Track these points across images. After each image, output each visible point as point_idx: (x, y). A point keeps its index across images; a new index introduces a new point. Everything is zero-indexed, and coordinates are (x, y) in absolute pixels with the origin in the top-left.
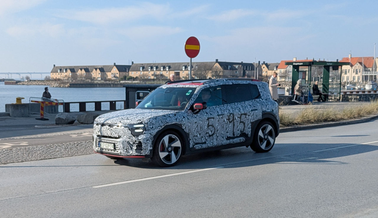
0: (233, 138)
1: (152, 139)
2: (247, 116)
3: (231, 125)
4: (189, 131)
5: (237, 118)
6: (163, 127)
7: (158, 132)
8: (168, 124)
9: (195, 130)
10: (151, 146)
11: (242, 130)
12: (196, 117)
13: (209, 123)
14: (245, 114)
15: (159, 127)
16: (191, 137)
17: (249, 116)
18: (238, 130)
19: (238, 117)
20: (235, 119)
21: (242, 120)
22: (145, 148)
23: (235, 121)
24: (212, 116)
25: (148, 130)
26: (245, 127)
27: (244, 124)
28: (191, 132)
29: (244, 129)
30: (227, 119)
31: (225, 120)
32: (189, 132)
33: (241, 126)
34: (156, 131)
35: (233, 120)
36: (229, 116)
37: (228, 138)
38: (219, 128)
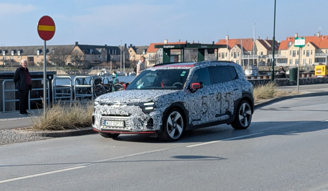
0: (220, 115)
1: (162, 116)
2: (231, 95)
3: (219, 103)
4: (189, 108)
5: (223, 97)
6: (170, 104)
7: (167, 109)
8: (174, 102)
9: (193, 108)
10: (161, 122)
11: (227, 108)
12: (193, 96)
13: (203, 101)
14: (229, 93)
15: (167, 105)
16: (190, 113)
17: (233, 95)
18: (224, 108)
21: (227, 99)
22: (156, 124)
24: (205, 95)
25: (158, 107)
26: (229, 105)
27: (229, 102)
31: (215, 99)
32: (189, 110)
33: (226, 105)
34: (165, 108)
35: (221, 99)
36: (218, 95)
37: (217, 116)
38: (210, 106)
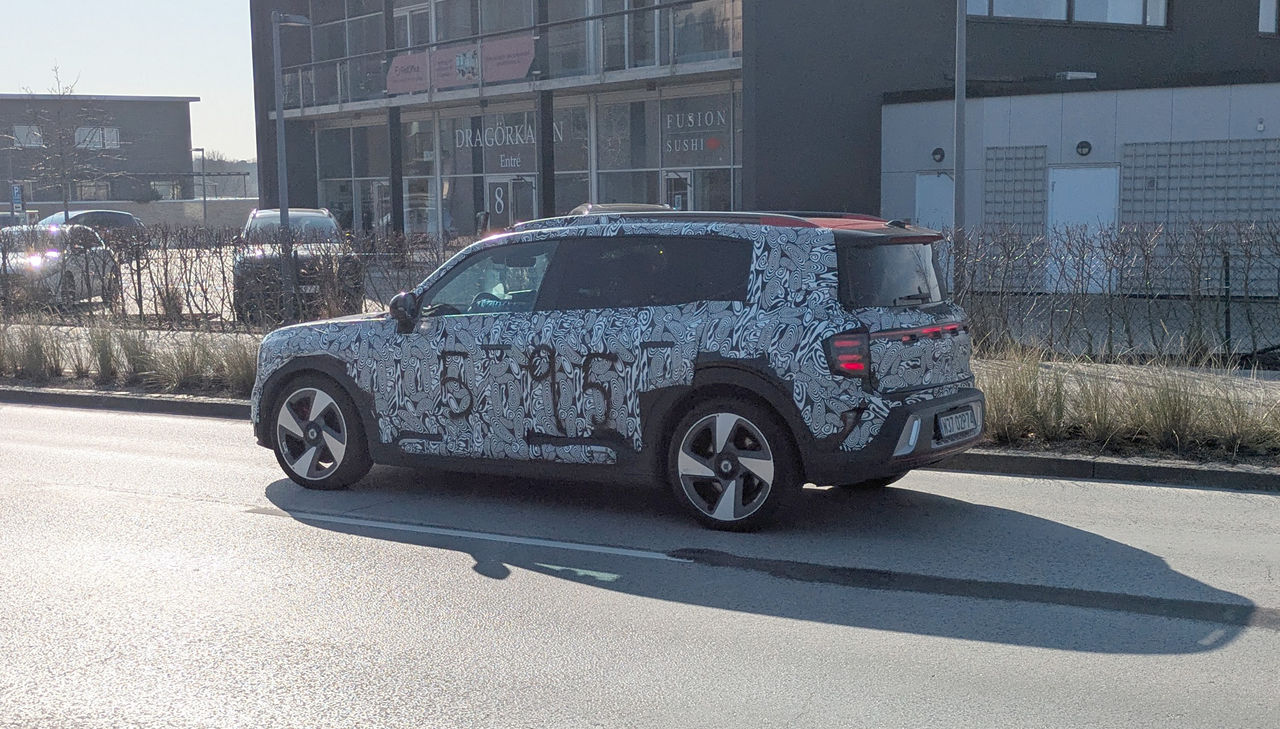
2: (619, 366)
4: (372, 386)
5: (568, 367)
6: (286, 361)
7: (275, 372)
8: (300, 354)
9: (393, 387)
11: (600, 418)
12: (399, 345)
13: (445, 369)
14: (612, 357)
16: (381, 406)
17: (631, 365)
18: (581, 415)
19: (574, 366)
20: (562, 370)
21: (592, 379)
23: (559, 376)
26: (609, 406)
27: (607, 395)
28: (378, 391)
29: (607, 414)
30: (521, 367)
31: (515, 368)
32: (372, 391)
33: (593, 402)
36: (532, 357)
37: (531, 437)
